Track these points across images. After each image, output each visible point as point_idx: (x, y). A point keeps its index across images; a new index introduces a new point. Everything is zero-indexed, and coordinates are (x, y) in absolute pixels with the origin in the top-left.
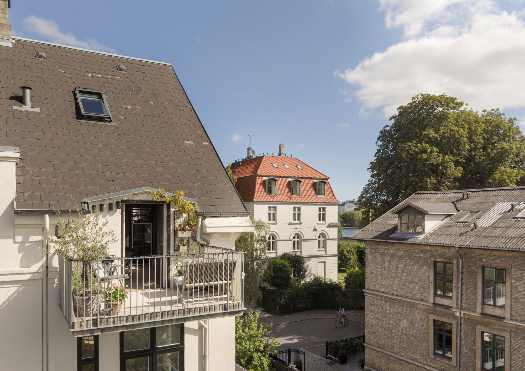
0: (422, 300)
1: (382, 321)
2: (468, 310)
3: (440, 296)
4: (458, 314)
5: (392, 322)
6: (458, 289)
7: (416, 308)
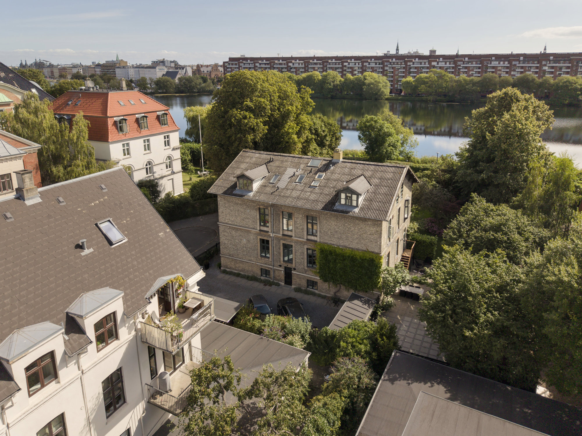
0: (254, 229)
1: (231, 241)
2: (276, 233)
3: (262, 226)
4: (272, 235)
5: (237, 241)
6: (271, 222)
7: (251, 233)
